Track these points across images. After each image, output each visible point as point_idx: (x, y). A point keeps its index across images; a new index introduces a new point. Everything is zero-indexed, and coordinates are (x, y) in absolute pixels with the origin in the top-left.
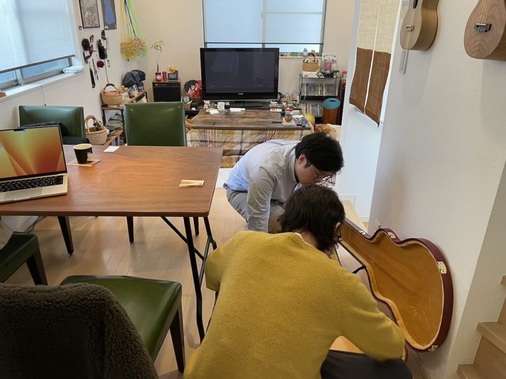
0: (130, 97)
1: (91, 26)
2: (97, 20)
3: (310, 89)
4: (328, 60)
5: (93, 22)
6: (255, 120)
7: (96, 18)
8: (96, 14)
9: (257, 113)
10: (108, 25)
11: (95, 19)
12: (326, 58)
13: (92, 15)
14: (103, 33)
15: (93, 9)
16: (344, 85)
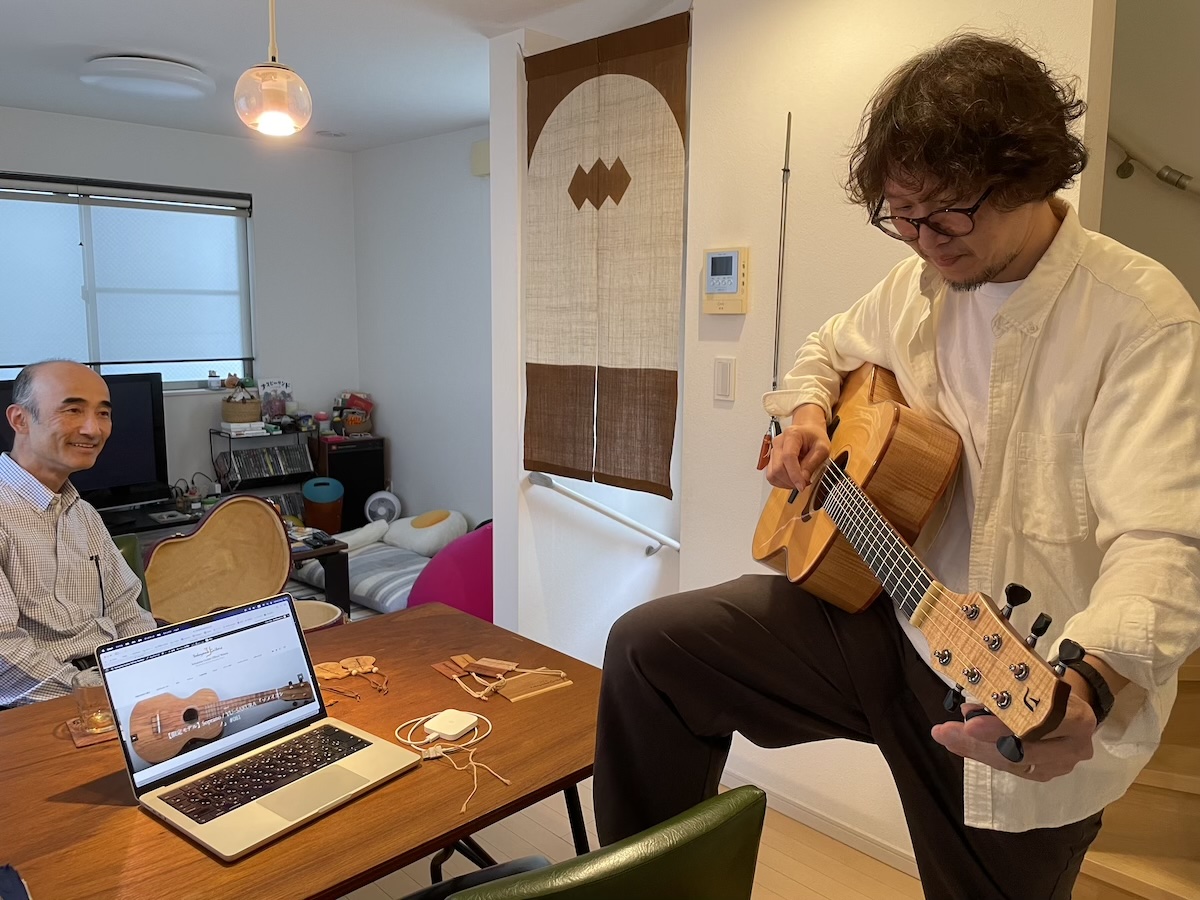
3: (247, 463)
4: (273, 393)
12: (268, 389)
16: (331, 445)
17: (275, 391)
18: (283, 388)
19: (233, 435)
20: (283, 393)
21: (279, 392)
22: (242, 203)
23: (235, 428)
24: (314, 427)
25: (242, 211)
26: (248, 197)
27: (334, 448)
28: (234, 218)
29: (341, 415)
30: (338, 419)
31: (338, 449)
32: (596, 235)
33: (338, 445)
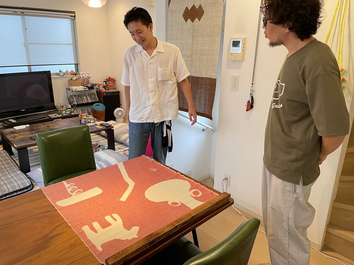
3: (78, 99)
12: (83, 75)
16: (103, 93)
17: (86, 76)
18: (88, 75)
19: (74, 90)
20: (88, 76)
21: (87, 76)
22: (72, 15)
23: (74, 88)
24: (98, 87)
25: (72, 17)
26: (74, 13)
27: (104, 94)
28: (69, 19)
29: (106, 84)
30: (105, 85)
31: (106, 95)
32: (192, 31)
33: (105, 93)
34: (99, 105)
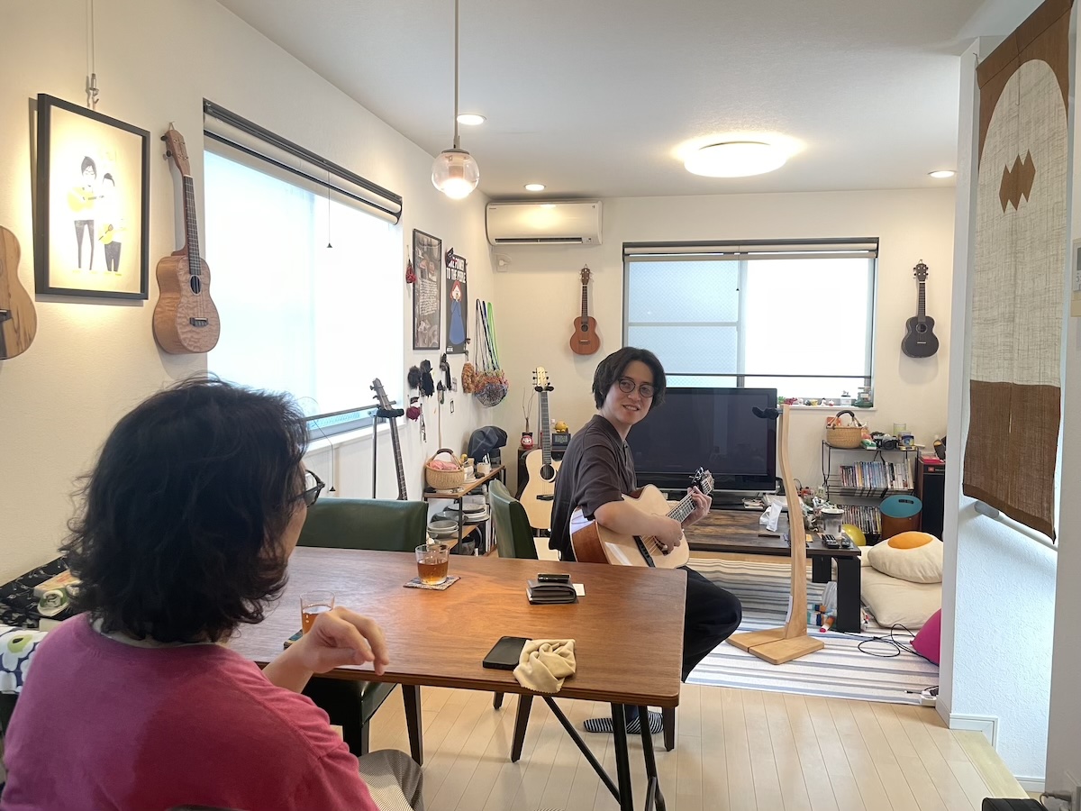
0: (477, 476)
1: (426, 346)
2: (436, 337)
5: (430, 340)
6: (730, 530)
7: (436, 333)
8: (436, 326)
9: (734, 517)
10: (454, 347)
11: (434, 335)
13: (430, 328)
14: (443, 359)
15: (433, 319)
16: (927, 466)
22: (871, 247)
25: (872, 253)
26: (876, 240)
27: (931, 469)
28: (867, 260)
33: (935, 467)
34: (912, 502)
